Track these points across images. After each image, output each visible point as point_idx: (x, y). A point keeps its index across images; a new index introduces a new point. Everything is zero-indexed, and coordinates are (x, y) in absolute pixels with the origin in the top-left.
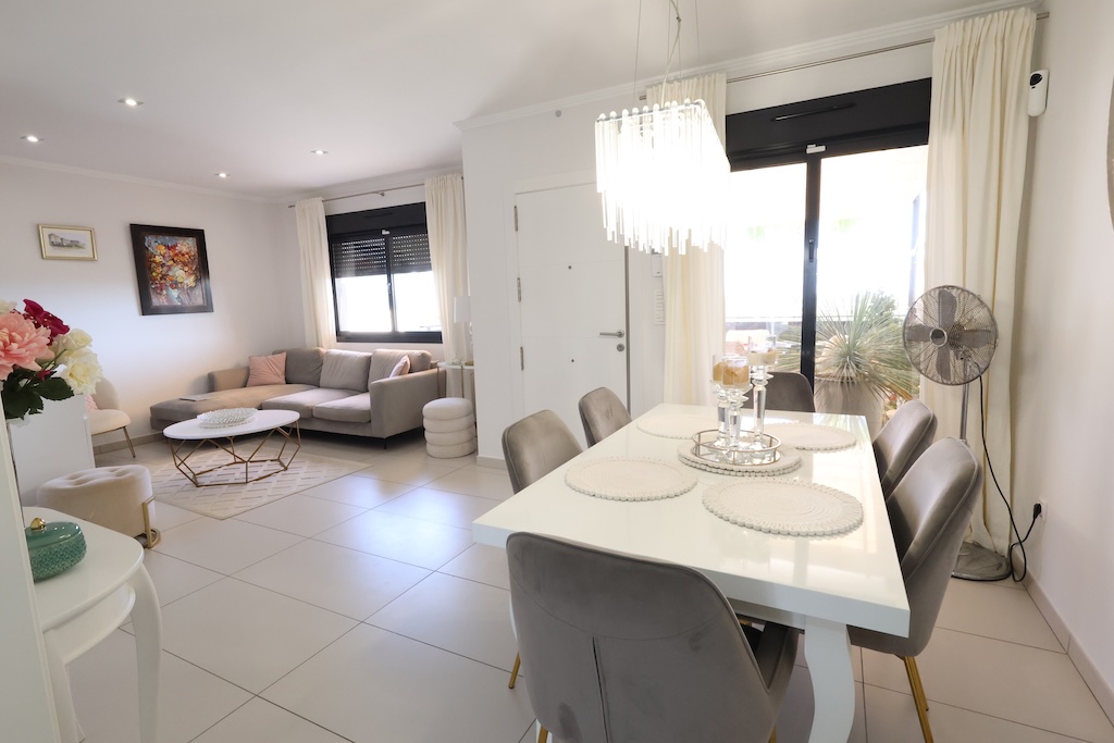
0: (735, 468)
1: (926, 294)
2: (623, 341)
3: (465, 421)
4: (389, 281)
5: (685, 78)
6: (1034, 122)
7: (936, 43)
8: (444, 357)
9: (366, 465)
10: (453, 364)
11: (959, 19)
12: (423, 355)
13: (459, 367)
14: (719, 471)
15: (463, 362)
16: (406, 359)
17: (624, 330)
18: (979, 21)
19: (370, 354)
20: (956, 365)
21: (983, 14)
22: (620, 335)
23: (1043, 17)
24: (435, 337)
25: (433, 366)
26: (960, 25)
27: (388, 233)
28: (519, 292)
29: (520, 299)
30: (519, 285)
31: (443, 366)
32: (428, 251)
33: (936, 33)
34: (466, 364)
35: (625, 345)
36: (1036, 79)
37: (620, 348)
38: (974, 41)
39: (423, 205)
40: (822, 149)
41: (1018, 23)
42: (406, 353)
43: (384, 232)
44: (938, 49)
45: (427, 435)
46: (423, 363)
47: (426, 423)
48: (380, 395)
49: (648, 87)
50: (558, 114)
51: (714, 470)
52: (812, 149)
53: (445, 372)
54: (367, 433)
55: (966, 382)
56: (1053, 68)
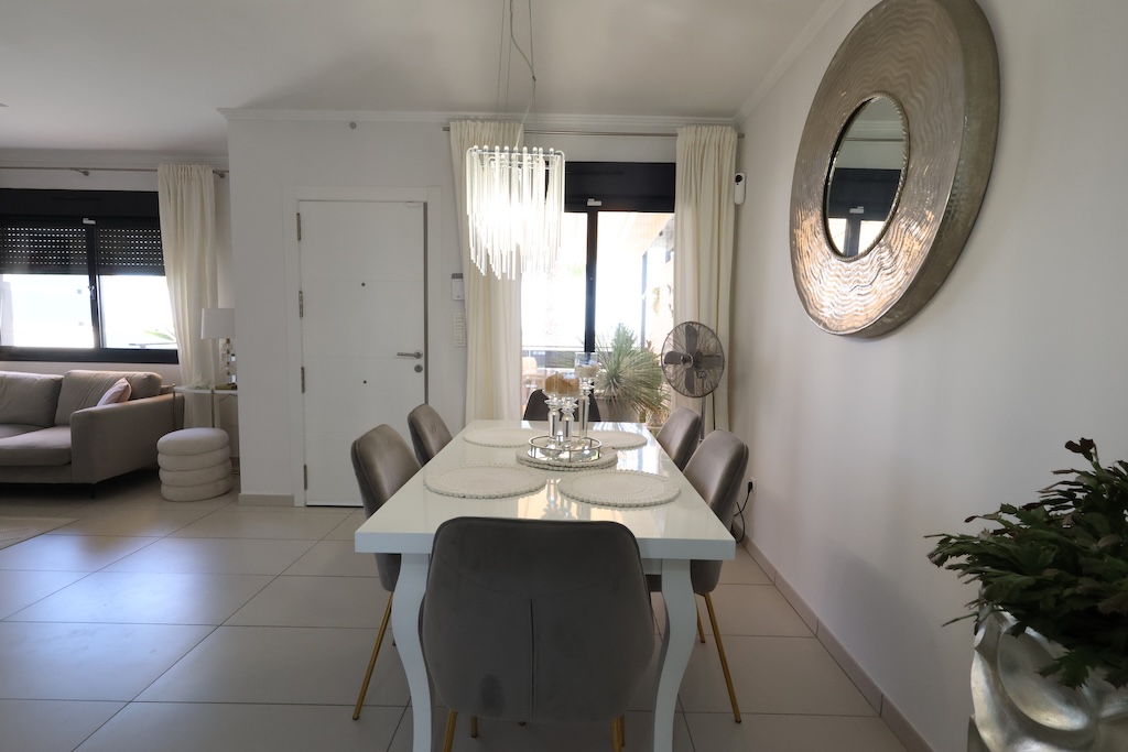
0: (573, 464)
1: (675, 329)
2: (421, 362)
3: (220, 455)
4: (93, 282)
5: (488, 120)
6: (737, 208)
7: (679, 138)
8: (185, 380)
9: (70, 520)
10: (197, 388)
11: (693, 124)
12: (150, 377)
13: (209, 392)
14: (561, 469)
15: (213, 386)
16: (123, 383)
17: (422, 351)
18: (705, 129)
19: (60, 376)
20: (697, 382)
21: (708, 125)
22: (418, 356)
23: (741, 136)
24: (169, 357)
25: (164, 392)
26: (693, 128)
27: (93, 222)
28: (301, 307)
29: (302, 315)
30: (301, 299)
31: (182, 389)
32: (161, 251)
33: (679, 131)
34: (217, 388)
35: (423, 366)
36: (738, 179)
37: (418, 369)
38: (702, 143)
39: (155, 195)
40: (599, 203)
41: (728, 136)
42: (122, 375)
43: (86, 221)
44: (680, 141)
45: (163, 475)
46: (150, 387)
47: (161, 459)
48: (87, 429)
49: (454, 120)
50: (353, 125)
51: (556, 468)
52: (591, 203)
53: (183, 398)
54: (63, 479)
55: (704, 395)
56: (749, 172)
